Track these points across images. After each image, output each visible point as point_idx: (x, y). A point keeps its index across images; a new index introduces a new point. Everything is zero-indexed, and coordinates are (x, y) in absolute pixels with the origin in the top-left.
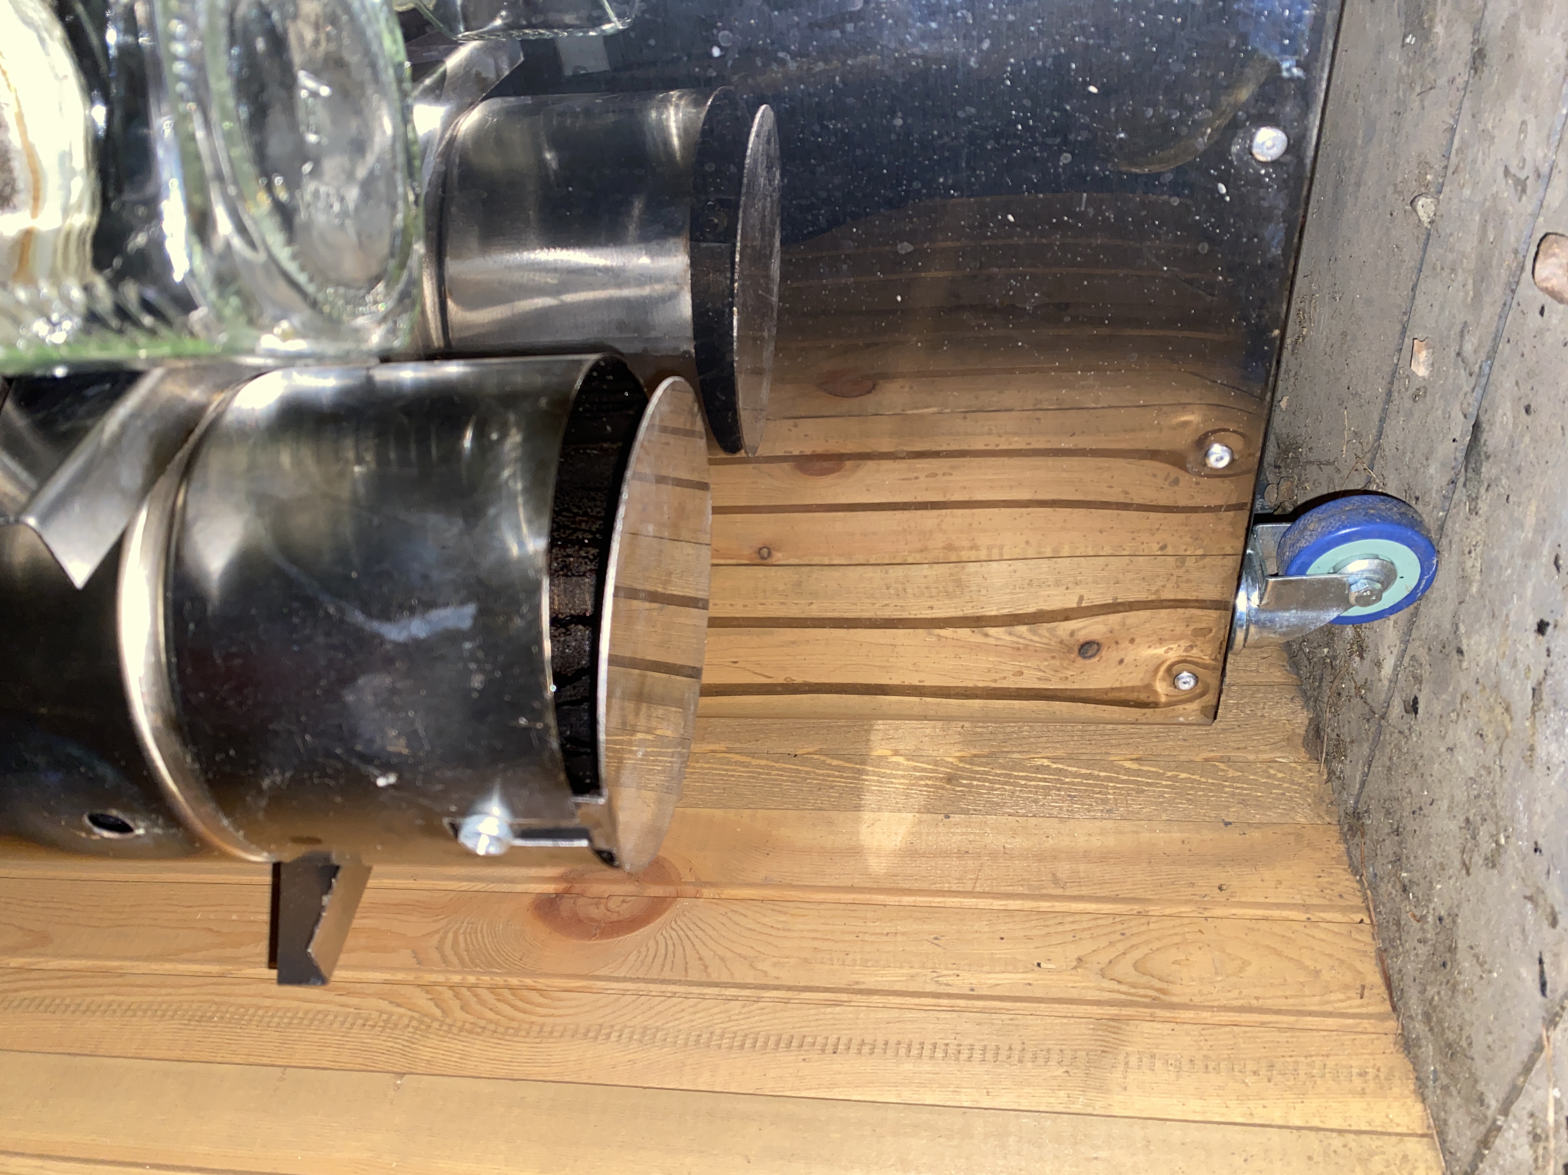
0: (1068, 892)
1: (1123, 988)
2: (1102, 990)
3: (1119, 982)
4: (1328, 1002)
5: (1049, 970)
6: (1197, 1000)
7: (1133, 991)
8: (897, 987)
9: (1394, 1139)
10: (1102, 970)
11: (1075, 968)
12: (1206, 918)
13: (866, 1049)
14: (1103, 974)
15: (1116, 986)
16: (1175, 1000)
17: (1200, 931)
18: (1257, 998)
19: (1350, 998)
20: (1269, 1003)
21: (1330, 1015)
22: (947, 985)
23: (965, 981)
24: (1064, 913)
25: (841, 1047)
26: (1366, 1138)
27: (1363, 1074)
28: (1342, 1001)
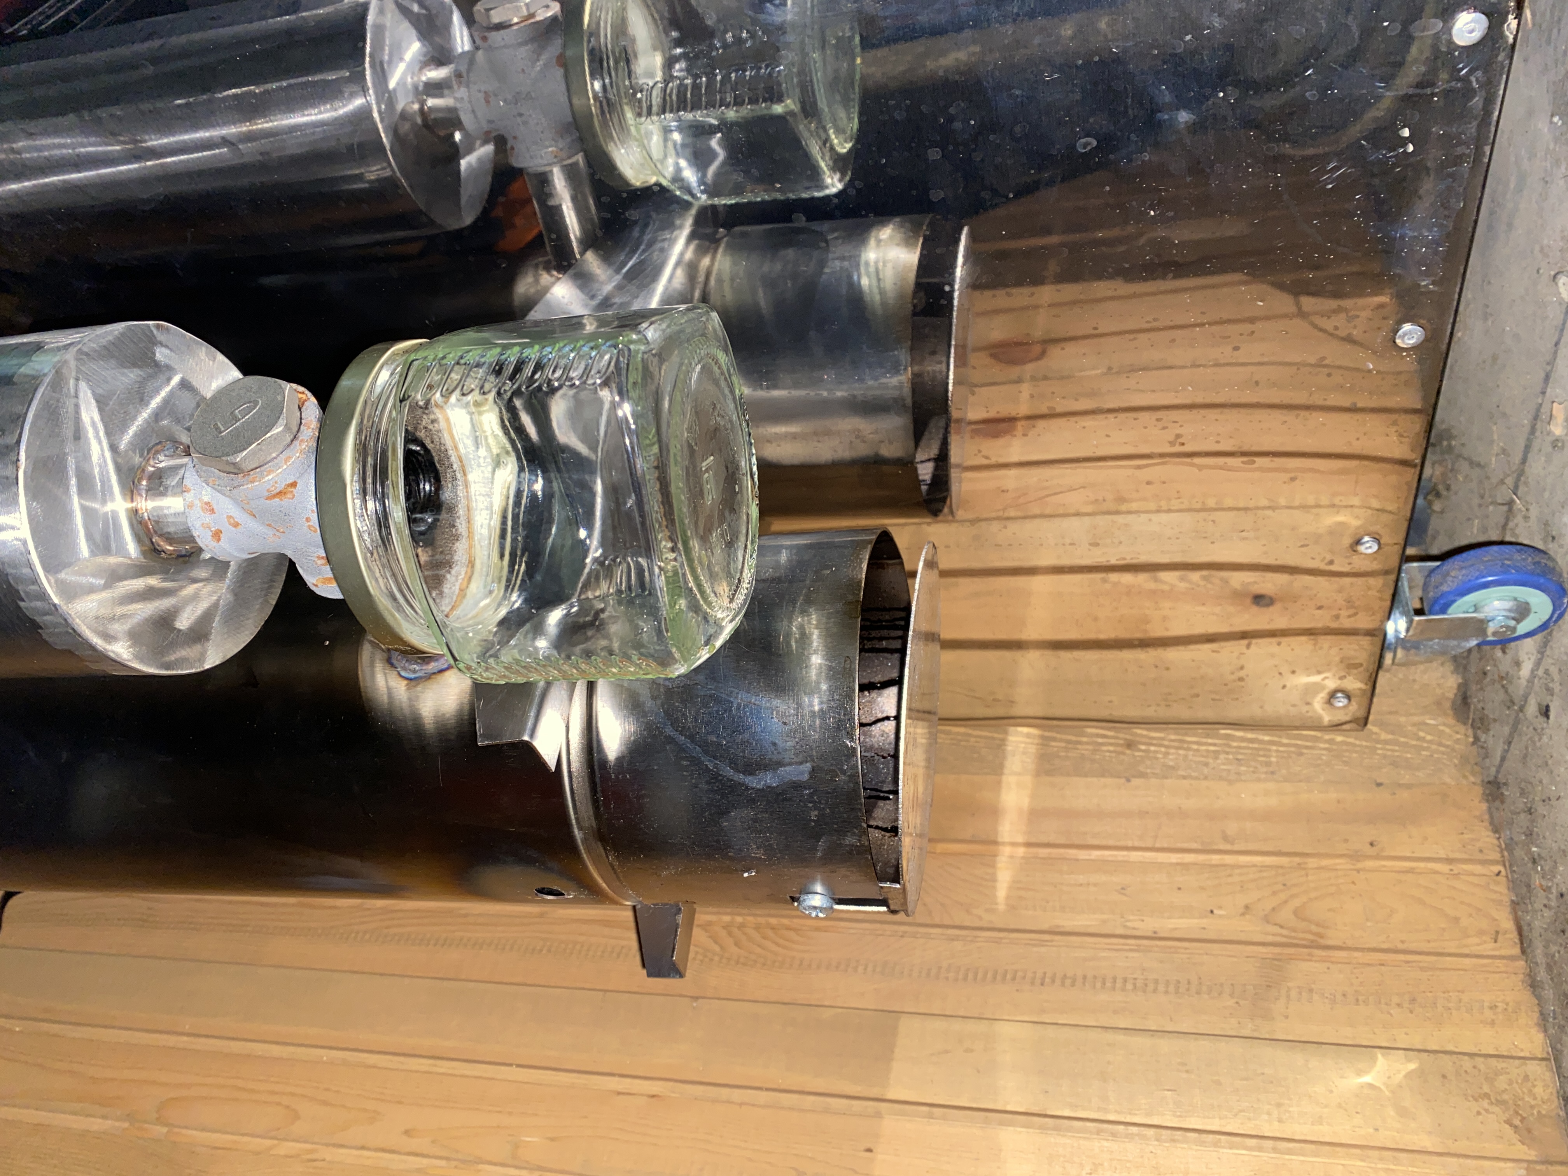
0: (1236, 847)
1: (1284, 932)
2: (1267, 934)
3: (1281, 927)
4: (1466, 946)
5: (1220, 916)
6: (1350, 943)
7: (1293, 934)
8: (1091, 930)
9: (1517, 1062)
10: (1266, 916)
11: (1243, 914)
12: (1358, 871)
13: (1068, 982)
14: (1267, 919)
15: (1280, 931)
16: (1330, 942)
17: (1353, 883)
18: (1403, 942)
19: (1485, 942)
20: (1413, 946)
21: (1467, 956)
22: (1134, 929)
23: (1148, 925)
24: (1233, 867)
25: (1047, 980)
26: (1493, 1062)
27: (1493, 1007)
28: (1478, 945)
